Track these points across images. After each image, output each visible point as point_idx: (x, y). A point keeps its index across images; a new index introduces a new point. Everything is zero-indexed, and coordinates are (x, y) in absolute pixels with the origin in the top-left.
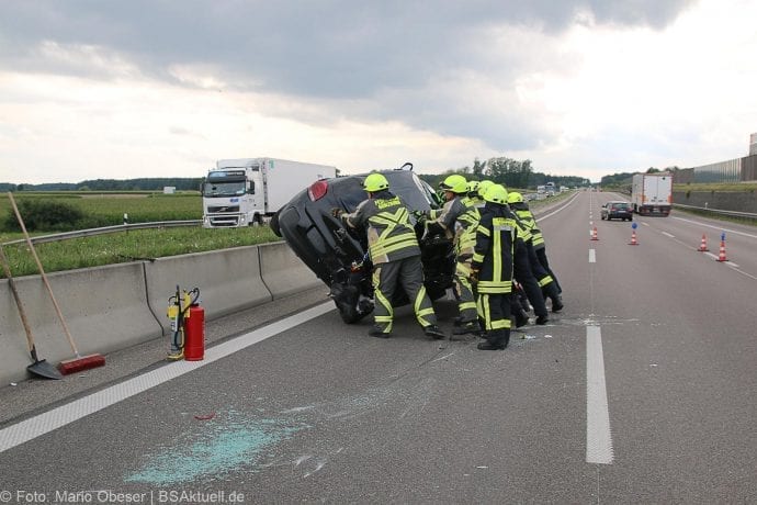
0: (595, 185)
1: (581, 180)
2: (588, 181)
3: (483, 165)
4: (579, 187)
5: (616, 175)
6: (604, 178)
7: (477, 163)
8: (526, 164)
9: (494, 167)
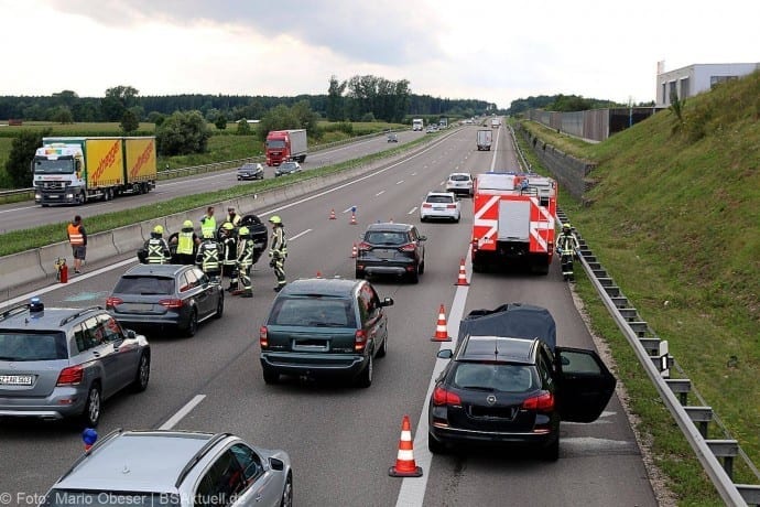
0: (503, 112)
1: (484, 104)
2: (494, 106)
3: (343, 86)
4: (480, 115)
5: (530, 99)
6: (514, 103)
7: (334, 83)
8: (403, 85)
9: (358, 90)
